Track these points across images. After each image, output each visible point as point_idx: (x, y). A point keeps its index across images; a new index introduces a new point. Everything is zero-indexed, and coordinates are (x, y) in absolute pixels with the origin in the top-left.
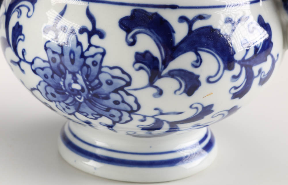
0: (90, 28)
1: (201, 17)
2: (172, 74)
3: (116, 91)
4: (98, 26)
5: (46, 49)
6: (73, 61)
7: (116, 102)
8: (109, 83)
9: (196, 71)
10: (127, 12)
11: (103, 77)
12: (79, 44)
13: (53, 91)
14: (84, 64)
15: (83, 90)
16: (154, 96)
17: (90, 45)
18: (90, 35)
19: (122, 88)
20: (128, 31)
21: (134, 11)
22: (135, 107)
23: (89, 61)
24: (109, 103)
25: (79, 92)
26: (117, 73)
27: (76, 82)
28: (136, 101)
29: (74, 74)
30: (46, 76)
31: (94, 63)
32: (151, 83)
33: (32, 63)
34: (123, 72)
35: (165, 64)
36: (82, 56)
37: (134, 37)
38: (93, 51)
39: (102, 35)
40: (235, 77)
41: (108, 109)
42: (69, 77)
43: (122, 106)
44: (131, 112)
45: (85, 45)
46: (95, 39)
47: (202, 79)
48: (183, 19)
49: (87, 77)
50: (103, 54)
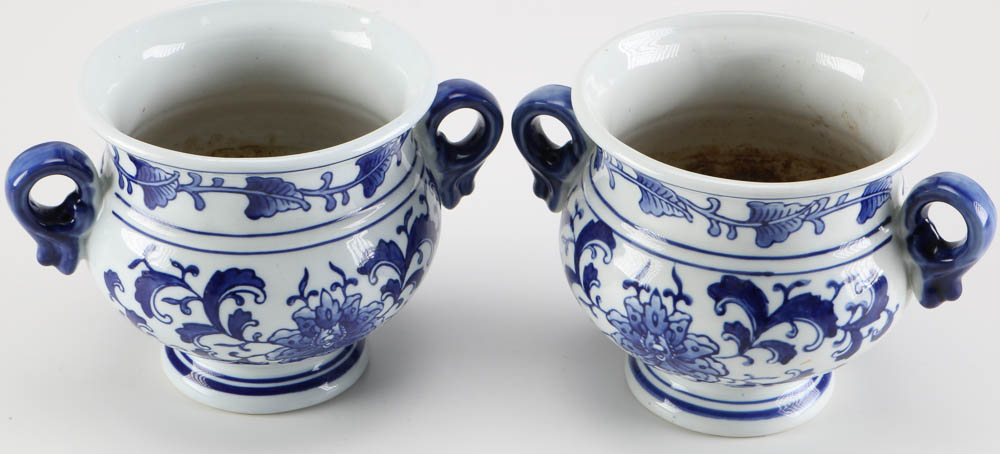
0: (676, 292)
1: (799, 284)
2: (764, 345)
3: (702, 357)
4: (686, 291)
5: (626, 304)
6: (656, 323)
7: (702, 367)
8: (695, 350)
9: (791, 342)
10: (716, 278)
11: (688, 344)
12: (663, 307)
13: (631, 345)
14: (668, 329)
15: (665, 351)
16: (744, 364)
17: (675, 311)
18: (676, 299)
19: (709, 356)
20: (717, 300)
21: (724, 278)
22: (723, 372)
23: (674, 326)
24: (695, 366)
25: (660, 352)
26: (704, 341)
27: (658, 343)
28: (724, 367)
29: (656, 336)
30: (623, 330)
31: (679, 329)
32: (741, 352)
33: (608, 313)
34: (711, 341)
35: (757, 334)
36: (666, 319)
37: (723, 306)
38: (678, 316)
39: (688, 301)
40: (837, 343)
41: (693, 371)
42: (650, 338)
43: (708, 370)
44: (719, 375)
45: (670, 310)
46: (681, 305)
47: (799, 349)
48: (778, 287)
49: (671, 341)
50: (690, 321)
